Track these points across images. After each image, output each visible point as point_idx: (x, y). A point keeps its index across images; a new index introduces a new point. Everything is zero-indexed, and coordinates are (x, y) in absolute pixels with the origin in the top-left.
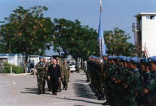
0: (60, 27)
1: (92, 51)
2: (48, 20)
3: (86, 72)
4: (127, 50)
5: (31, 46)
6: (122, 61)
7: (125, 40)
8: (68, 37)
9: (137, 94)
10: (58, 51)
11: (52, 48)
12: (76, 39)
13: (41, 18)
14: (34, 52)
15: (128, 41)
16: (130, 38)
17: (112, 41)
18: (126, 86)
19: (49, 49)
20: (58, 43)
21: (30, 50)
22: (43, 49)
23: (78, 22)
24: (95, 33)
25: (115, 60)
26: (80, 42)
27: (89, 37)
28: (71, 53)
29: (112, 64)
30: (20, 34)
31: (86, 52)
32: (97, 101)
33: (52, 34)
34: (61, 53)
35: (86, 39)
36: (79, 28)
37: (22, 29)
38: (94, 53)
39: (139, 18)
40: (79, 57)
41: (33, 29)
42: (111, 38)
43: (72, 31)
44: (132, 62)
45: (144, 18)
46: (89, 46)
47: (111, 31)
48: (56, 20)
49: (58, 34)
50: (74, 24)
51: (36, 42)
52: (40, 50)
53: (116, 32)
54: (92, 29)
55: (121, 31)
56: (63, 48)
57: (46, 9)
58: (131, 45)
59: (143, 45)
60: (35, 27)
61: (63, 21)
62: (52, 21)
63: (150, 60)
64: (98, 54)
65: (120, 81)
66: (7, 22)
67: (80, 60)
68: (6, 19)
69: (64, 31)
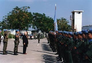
0: (35, 17)
1: (51, 28)
2: (30, 13)
3: (48, 39)
4: (67, 28)
5: (22, 25)
6: (65, 34)
7: (66, 23)
8: (39, 21)
9: (72, 49)
10: (35, 28)
11: (32, 26)
12: (43, 23)
13: (27, 12)
14: (23, 29)
15: (68, 24)
16: (69, 22)
17: (60, 24)
18: (66, 46)
19: (30, 27)
20: (34, 24)
21: (21, 28)
22: (28, 27)
23: (44, 15)
24: (52, 20)
25: (62, 33)
26: (45, 24)
27: (49, 22)
28: (41, 29)
29: (60, 35)
30: (17, 20)
31: (48, 29)
32: (52, 53)
33: (31, 20)
35: (48, 22)
36: (45, 17)
37: (18, 17)
38: (52, 29)
39: (73, 13)
40: (45, 31)
41: (23, 18)
42: (60, 22)
43: (41, 19)
44: (69, 34)
45: (75, 13)
46: (49, 26)
47: (60, 19)
48: (34, 13)
49: (35, 20)
50: (42, 16)
51: (24, 23)
52: (26, 28)
53: (62, 19)
54: (51, 18)
55: (65, 19)
56: (37, 27)
57: (29, 8)
58: (69, 26)
59: (75, 26)
60: (24, 16)
61: (37, 14)
62: (32, 14)
63: (78, 33)
64: (53, 30)
65: (63, 43)
66: (10, 14)
67: (45, 33)
68: (10, 12)
69: (37, 19)
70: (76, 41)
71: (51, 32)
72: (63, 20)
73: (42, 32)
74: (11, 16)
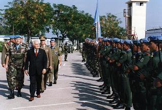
0: (58, 11)
1: (87, 33)
2: (48, 5)
4: (118, 34)
5: (33, 29)
7: (116, 24)
8: (66, 21)
10: (57, 34)
11: (51, 30)
12: (73, 23)
13: (42, 3)
14: (34, 34)
15: (119, 25)
16: (121, 22)
17: (105, 25)
18: (119, 65)
19: (48, 31)
20: (57, 26)
21: (31, 32)
22: (43, 31)
23: (75, 8)
24: (90, 18)
26: (77, 26)
27: (84, 21)
28: (68, 36)
30: (23, 17)
31: (82, 35)
33: (51, 18)
34: (59, 36)
35: (81, 23)
36: (76, 13)
37: (25, 13)
38: (89, 36)
39: (130, 5)
40: (76, 39)
41: (34, 13)
42: (104, 22)
43: (69, 15)
45: (134, 5)
46: (84, 29)
47: (104, 16)
48: (55, 6)
49: (57, 18)
50: (71, 9)
51: (37, 25)
52: (40, 33)
53: (108, 17)
54: (87, 14)
55: (113, 16)
56: (61, 31)
58: (122, 30)
59: (133, 29)
60: (36, 11)
61: (61, 7)
62: (52, 6)
63: (142, 41)
64: (93, 36)
66: (10, 6)
67: (76, 42)
68: (10, 3)
69: (62, 16)
70: (138, 56)
71: (89, 40)
72: (111, 17)
73: (72, 40)
74: (11, 9)
